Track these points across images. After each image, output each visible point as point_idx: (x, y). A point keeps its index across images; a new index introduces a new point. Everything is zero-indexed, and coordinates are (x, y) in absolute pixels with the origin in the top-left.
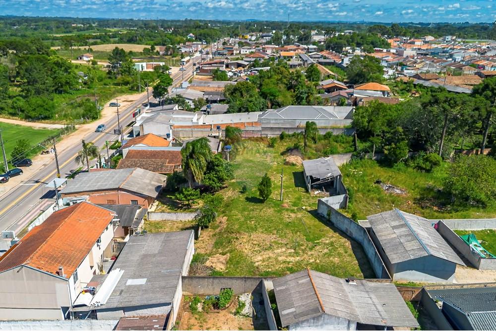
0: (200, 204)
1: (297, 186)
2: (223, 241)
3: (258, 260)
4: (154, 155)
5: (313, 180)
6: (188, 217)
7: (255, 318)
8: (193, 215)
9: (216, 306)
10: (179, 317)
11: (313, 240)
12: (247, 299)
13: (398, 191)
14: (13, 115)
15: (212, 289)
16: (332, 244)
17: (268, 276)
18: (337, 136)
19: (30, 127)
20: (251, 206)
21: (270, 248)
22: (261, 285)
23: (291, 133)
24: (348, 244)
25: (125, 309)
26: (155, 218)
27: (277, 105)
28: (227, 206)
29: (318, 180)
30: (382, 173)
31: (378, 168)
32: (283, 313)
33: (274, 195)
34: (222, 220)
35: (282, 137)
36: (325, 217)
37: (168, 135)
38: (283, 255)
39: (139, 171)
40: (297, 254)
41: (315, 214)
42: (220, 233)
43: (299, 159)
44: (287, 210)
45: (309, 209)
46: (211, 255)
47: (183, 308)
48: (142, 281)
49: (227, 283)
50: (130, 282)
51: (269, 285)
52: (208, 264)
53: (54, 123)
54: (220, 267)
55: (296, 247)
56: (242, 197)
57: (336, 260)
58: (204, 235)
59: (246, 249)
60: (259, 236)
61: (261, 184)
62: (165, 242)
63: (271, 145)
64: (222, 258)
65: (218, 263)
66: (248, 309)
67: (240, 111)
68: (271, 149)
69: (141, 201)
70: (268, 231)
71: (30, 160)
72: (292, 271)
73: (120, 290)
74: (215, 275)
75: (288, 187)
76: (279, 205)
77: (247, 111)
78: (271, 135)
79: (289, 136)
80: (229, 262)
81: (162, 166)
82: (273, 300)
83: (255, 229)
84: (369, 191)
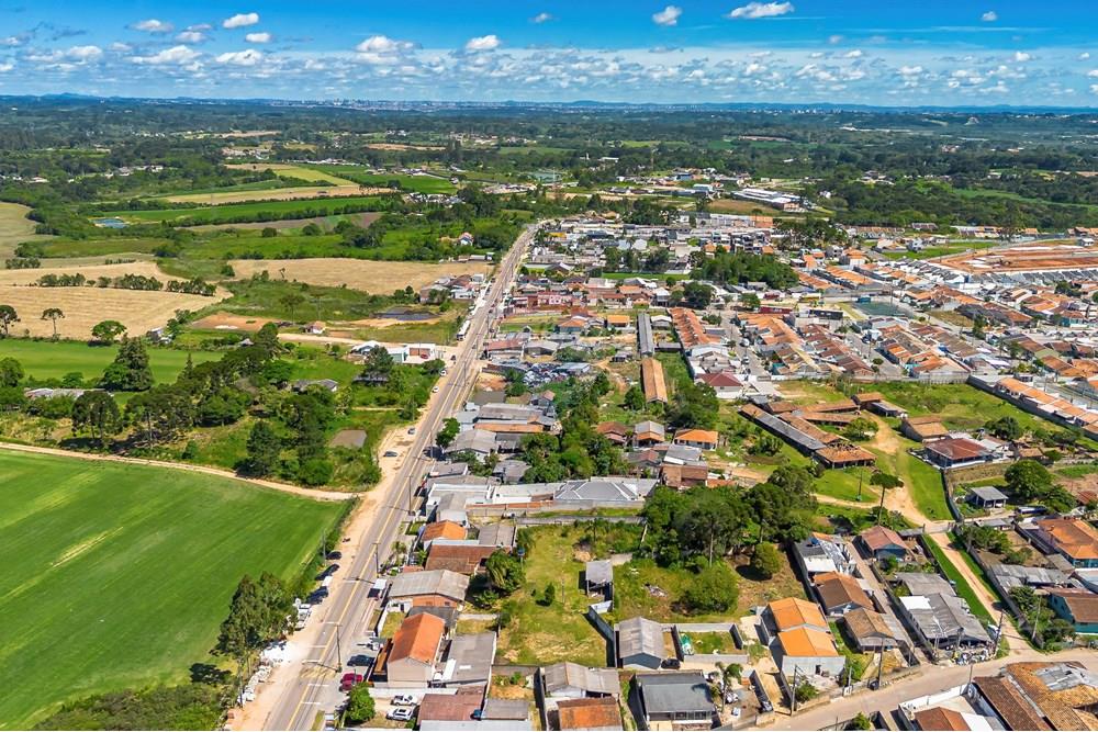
0: (499, 604)
1: (580, 588)
2: (517, 639)
3: (539, 654)
4: (455, 551)
5: (591, 584)
6: (490, 618)
7: (535, 690)
8: (495, 616)
9: (512, 683)
10: (491, 688)
11: (579, 639)
12: (530, 679)
13: (661, 594)
14: (285, 477)
15: (510, 673)
16: (592, 643)
17: (544, 665)
18: (630, 525)
19: (311, 497)
20: (540, 609)
21: (549, 645)
22: (539, 670)
23: (584, 520)
24: (604, 642)
25: (462, 683)
26: (464, 617)
27: (576, 474)
28: (520, 608)
29: (594, 584)
30: (657, 573)
31: (655, 567)
32: (548, 685)
33: (558, 597)
34: (515, 620)
35: (576, 524)
36: (592, 619)
37: (464, 522)
38: (557, 651)
39: (447, 573)
40: (566, 650)
41: (587, 616)
42: (514, 633)
43: (587, 555)
44: (567, 613)
45: (584, 612)
46: (508, 649)
47: (493, 683)
48: (469, 667)
49: (518, 669)
50: (462, 667)
51: (542, 670)
52: (506, 656)
53: (333, 490)
54: (514, 659)
55: (567, 645)
56: (533, 600)
57: (592, 655)
58: (503, 633)
59: (532, 646)
60: (542, 636)
61: (547, 591)
62: (478, 641)
63: (564, 535)
64: (516, 652)
65: (513, 656)
66: (531, 684)
67: (536, 481)
68: (564, 539)
69: (452, 603)
70: (549, 632)
71: (339, 553)
72: (560, 661)
73: (457, 672)
74: (511, 664)
75: (571, 589)
76: (560, 608)
77: (544, 481)
78: (566, 522)
79: (582, 523)
80: (520, 655)
81: (464, 566)
82: (544, 677)
83: (539, 630)
84: (636, 594)
